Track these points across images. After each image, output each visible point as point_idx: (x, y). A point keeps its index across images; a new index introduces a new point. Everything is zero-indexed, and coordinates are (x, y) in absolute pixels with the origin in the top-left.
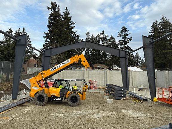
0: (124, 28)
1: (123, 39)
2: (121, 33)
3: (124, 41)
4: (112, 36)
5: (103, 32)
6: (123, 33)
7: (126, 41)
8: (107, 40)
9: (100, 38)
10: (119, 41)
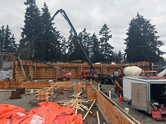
0: (105, 26)
1: (104, 37)
2: (102, 31)
3: (105, 39)
4: (94, 34)
5: (85, 29)
6: (104, 31)
7: (107, 39)
8: (89, 38)
9: (82, 36)
10: (100, 39)
